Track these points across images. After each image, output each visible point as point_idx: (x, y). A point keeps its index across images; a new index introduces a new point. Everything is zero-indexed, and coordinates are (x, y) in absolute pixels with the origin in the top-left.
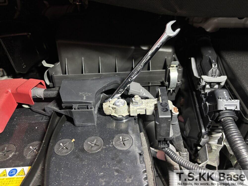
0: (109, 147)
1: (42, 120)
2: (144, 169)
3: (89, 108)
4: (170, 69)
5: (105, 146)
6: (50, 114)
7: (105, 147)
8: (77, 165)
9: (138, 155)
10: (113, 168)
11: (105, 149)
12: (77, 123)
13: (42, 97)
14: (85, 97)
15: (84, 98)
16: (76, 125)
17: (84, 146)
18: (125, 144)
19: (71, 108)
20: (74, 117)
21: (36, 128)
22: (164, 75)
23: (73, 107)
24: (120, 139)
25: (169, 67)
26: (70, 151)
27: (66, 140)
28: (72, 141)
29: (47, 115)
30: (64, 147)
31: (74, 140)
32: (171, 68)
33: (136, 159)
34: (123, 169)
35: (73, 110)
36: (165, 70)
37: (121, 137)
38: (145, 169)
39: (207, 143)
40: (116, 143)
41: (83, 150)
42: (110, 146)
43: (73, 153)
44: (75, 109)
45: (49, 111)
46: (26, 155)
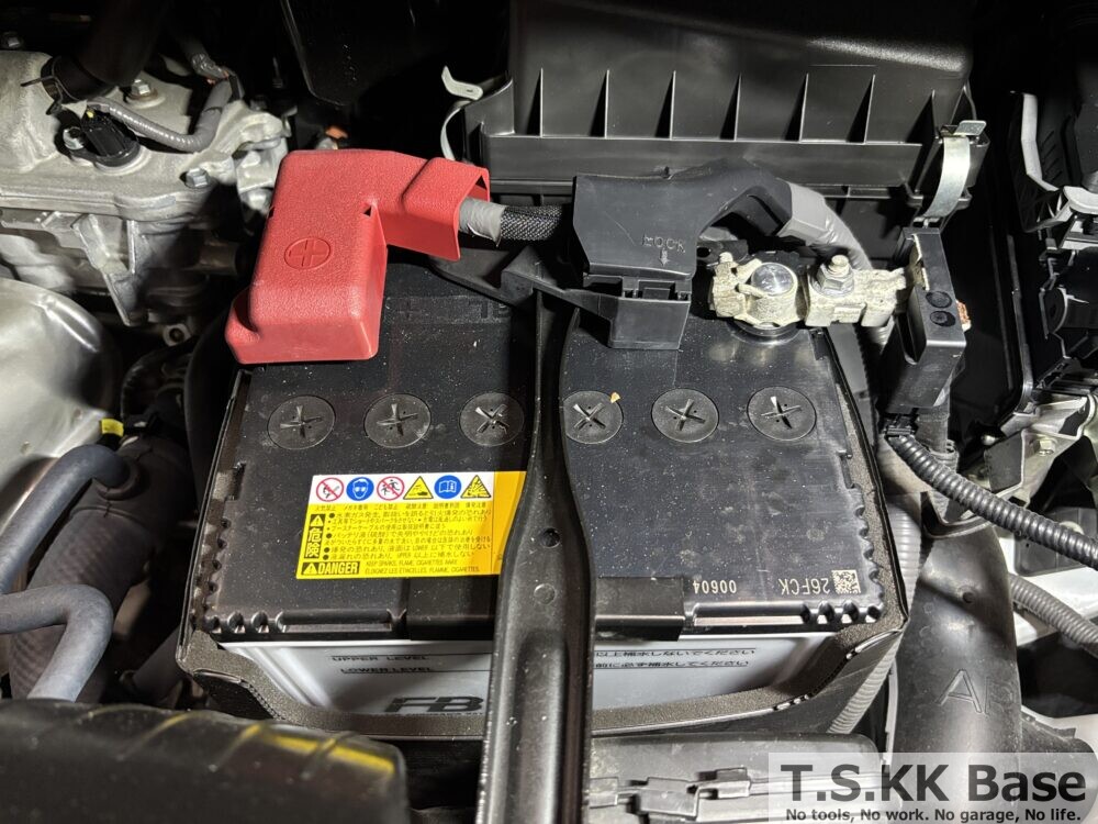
0: (740, 428)
1: (484, 315)
2: (859, 504)
3: (679, 297)
4: (942, 146)
5: (727, 424)
6: (517, 297)
7: (725, 428)
8: (647, 479)
9: (837, 462)
10: (763, 494)
11: (729, 435)
12: (620, 337)
13: (494, 234)
14: (665, 253)
15: (665, 260)
16: (612, 343)
17: (655, 420)
18: (791, 423)
19: (616, 289)
20: (618, 319)
21: (475, 344)
22: (913, 163)
23: (625, 289)
24: (772, 404)
25: (941, 137)
26: (613, 431)
27: (588, 394)
28: (613, 400)
29: (502, 297)
30: (588, 419)
31: (615, 397)
32: (947, 142)
33: (832, 472)
34: (792, 500)
35: (622, 298)
36: (919, 145)
37: (774, 400)
38: (862, 506)
39: (1029, 427)
40: (759, 416)
41: (653, 431)
42: (743, 424)
43: (623, 438)
44: (629, 295)
45: (518, 289)
46: (473, 435)
